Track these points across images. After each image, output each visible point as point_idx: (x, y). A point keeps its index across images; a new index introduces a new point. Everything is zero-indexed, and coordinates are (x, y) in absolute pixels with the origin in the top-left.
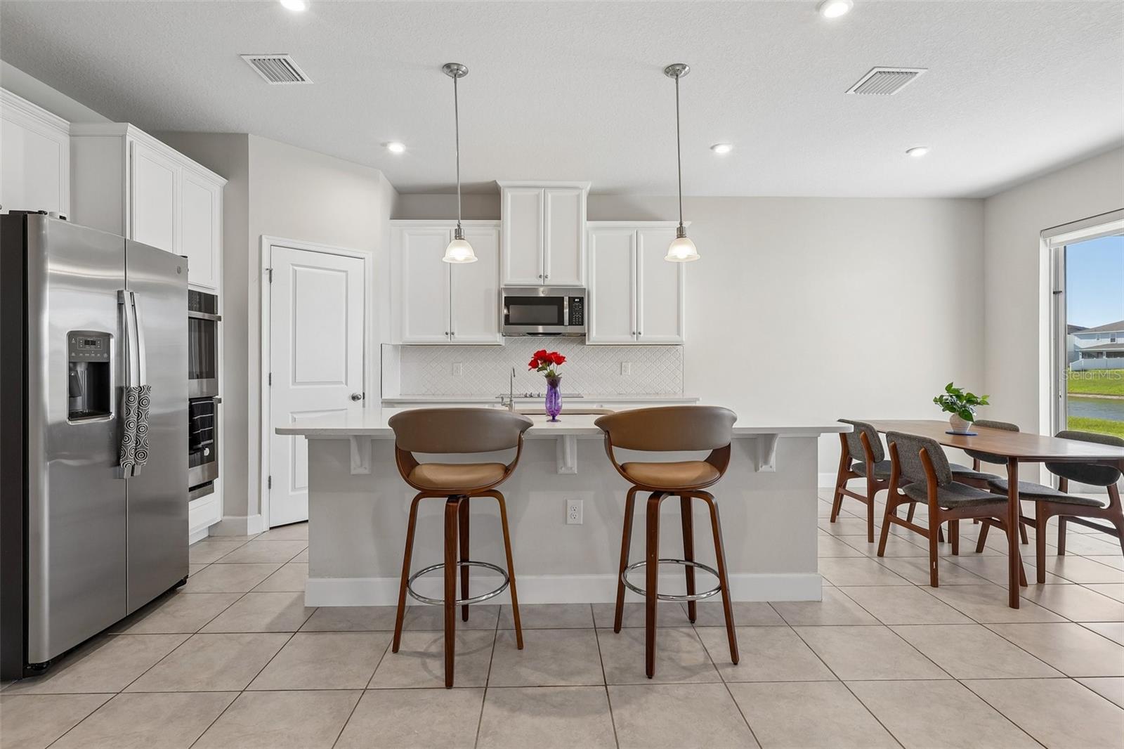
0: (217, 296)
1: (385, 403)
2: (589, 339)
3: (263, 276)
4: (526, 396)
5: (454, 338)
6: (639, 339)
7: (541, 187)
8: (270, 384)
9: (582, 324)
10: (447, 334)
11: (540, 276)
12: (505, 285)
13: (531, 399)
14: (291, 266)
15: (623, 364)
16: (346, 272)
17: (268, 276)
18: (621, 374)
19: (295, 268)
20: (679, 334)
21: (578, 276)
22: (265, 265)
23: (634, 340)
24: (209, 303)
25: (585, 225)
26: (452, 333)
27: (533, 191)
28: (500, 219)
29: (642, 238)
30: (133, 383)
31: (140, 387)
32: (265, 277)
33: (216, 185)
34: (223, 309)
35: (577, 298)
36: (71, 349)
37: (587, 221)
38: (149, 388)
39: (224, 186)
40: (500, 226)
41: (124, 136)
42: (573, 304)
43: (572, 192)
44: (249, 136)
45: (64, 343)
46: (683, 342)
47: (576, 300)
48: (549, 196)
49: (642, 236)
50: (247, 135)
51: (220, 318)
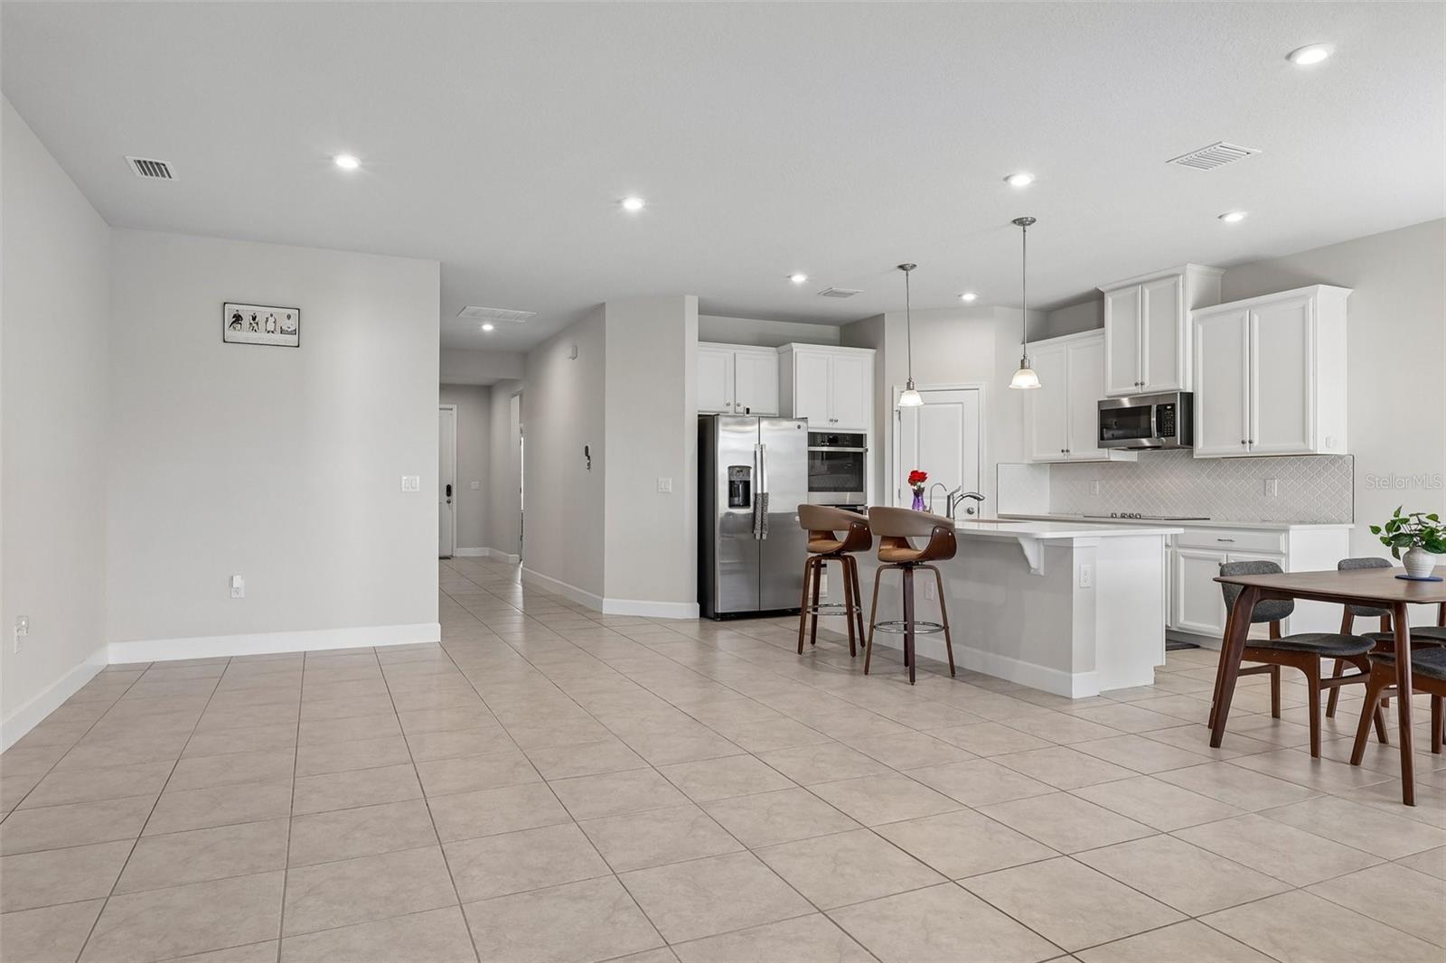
0: (866, 434)
2: (1196, 452)
3: (894, 416)
5: (1072, 455)
6: (1254, 449)
7: (1139, 284)
9: (1174, 435)
10: (1063, 451)
11: (1136, 384)
12: (1108, 397)
14: (916, 413)
15: (1268, 481)
16: (962, 403)
17: (898, 415)
18: (1265, 494)
19: (919, 412)
20: (1304, 441)
21: (1176, 379)
22: (896, 408)
23: (1246, 450)
24: (858, 440)
25: (1188, 317)
26: (1067, 451)
27: (1132, 290)
28: (1103, 327)
29: (1256, 319)
30: (759, 491)
31: (763, 494)
32: (896, 417)
33: (867, 355)
34: (870, 443)
35: (1169, 405)
36: (730, 475)
37: (1192, 309)
38: (767, 494)
39: (876, 354)
40: (1104, 334)
41: (792, 350)
42: (1165, 412)
43: (1169, 282)
44: (886, 316)
45: (726, 471)
46: (1310, 450)
47: (1169, 407)
48: (1147, 292)
49: (1255, 316)
50: (884, 314)
51: (867, 450)
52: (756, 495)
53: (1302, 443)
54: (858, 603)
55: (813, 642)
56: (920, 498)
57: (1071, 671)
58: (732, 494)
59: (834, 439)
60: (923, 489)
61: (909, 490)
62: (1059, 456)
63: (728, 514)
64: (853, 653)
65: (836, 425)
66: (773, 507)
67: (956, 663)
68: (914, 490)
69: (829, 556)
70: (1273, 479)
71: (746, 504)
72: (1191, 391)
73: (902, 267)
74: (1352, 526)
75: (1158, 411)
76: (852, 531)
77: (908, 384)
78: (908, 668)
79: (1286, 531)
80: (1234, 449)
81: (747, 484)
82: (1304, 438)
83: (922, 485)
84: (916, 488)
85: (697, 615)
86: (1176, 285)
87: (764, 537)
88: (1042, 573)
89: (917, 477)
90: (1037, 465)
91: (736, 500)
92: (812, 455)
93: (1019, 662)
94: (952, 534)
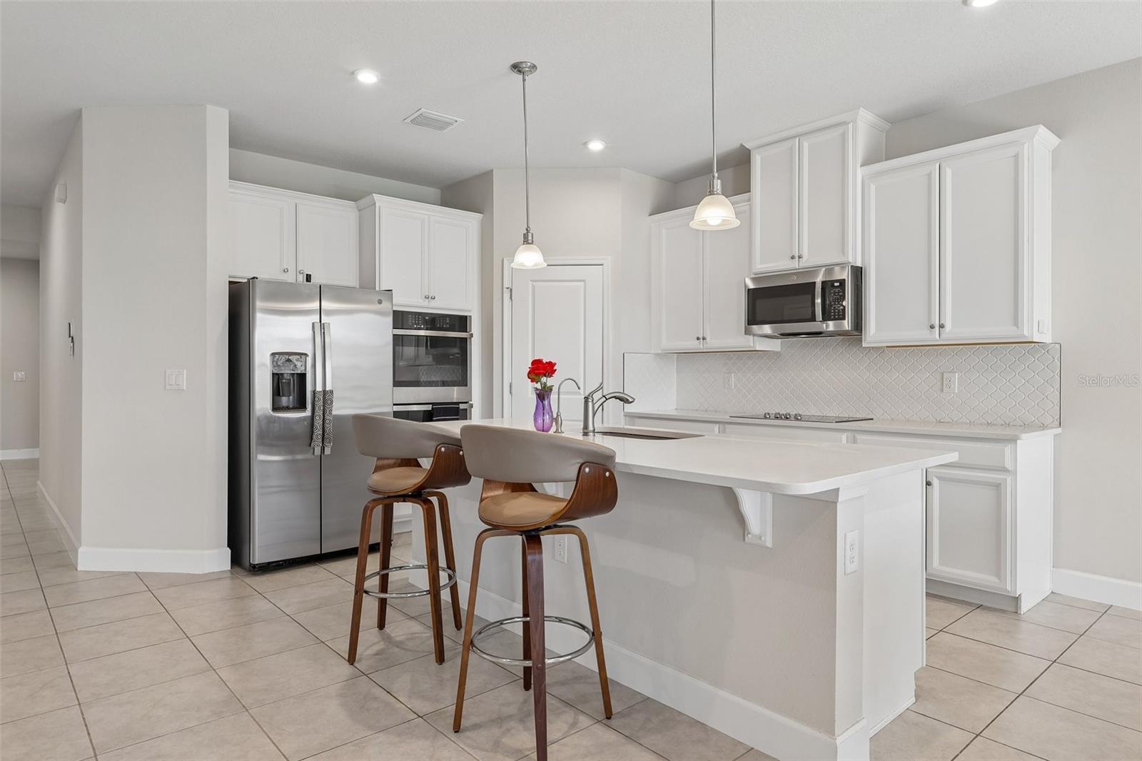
0: (470, 317)
1: (629, 416)
2: (865, 340)
3: (505, 295)
4: (765, 418)
5: (707, 343)
6: (942, 336)
7: (795, 137)
8: (511, 393)
9: (842, 319)
10: (698, 339)
11: (793, 258)
12: (755, 274)
13: (766, 422)
14: (530, 282)
15: (943, 375)
16: (584, 281)
17: (509, 294)
18: (942, 392)
19: (534, 283)
20: (1012, 325)
21: (843, 251)
22: (506, 285)
24: (462, 322)
25: (858, 173)
26: (704, 339)
27: (787, 145)
28: (750, 191)
29: (948, 173)
30: (319, 388)
31: (324, 392)
32: (507, 296)
33: (471, 221)
34: (475, 327)
35: (837, 281)
36: (275, 364)
37: (861, 166)
38: (332, 392)
39: (482, 220)
40: (749, 200)
41: (375, 203)
42: (833, 289)
43: (836, 132)
44: (494, 171)
45: (268, 360)
46: (1025, 337)
47: (836, 284)
48: (806, 145)
49: (947, 169)
50: (492, 170)
51: (472, 335)
52: (314, 392)
53: (1015, 328)
54: (451, 565)
55: (381, 625)
56: (546, 402)
57: (831, 731)
58: (277, 391)
59: (433, 321)
60: (550, 389)
61: (528, 389)
62: (693, 345)
63: (270, 420)
64: (440, 658)
65: (433, 303)
66: (341, 408)
67: (610, 674)
68: (537, 389)
69: (404, 497)
70: (953, 372)
71: (301, 405)
72: (860, 266)
73: (516, 67)
74: (1059, 430)
75: (823, 289)
76: (438, 457)
77: (526, 236)
78: (532, 691)
79: (1013, 440)
80: (920, 335)
81: (302, 377)
82: (1016, 321)
83: (549, 381)
84: (538, 386)
85: (227, 565)
86: (844, 137)
87: (328, 451)
88: (769, 544)
89: (541, 369)
90: (665, 355)
91: (284, 401)
92: (398, 341)
93: (723, 694)
94: (612, 474)
